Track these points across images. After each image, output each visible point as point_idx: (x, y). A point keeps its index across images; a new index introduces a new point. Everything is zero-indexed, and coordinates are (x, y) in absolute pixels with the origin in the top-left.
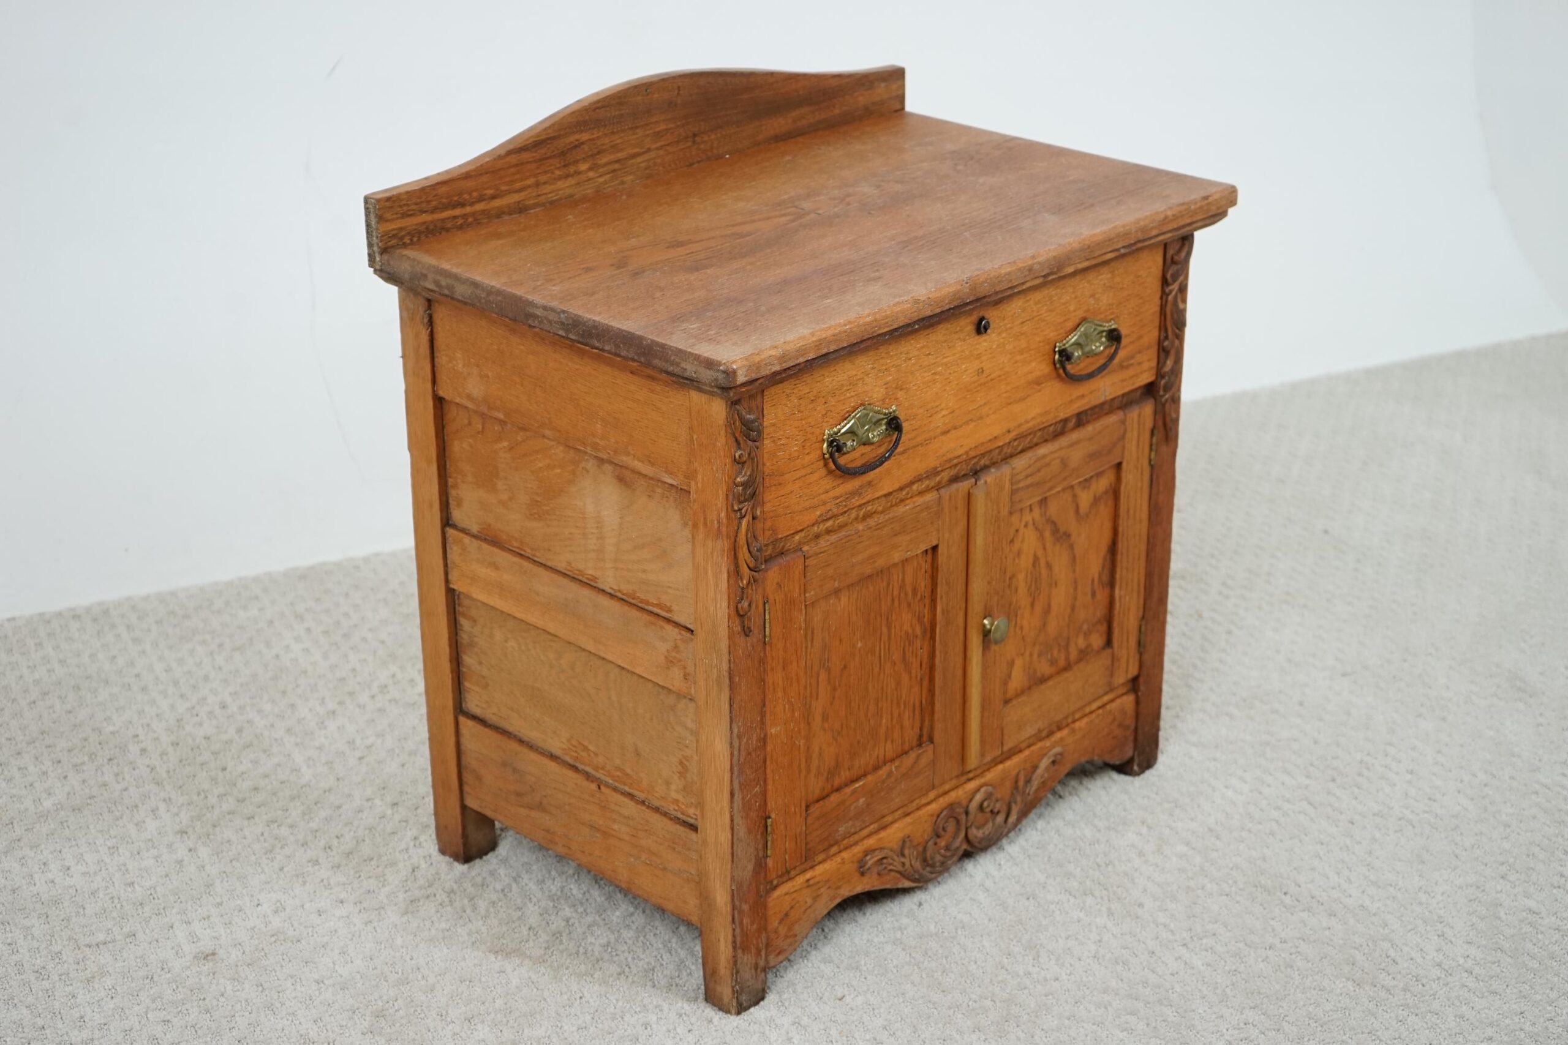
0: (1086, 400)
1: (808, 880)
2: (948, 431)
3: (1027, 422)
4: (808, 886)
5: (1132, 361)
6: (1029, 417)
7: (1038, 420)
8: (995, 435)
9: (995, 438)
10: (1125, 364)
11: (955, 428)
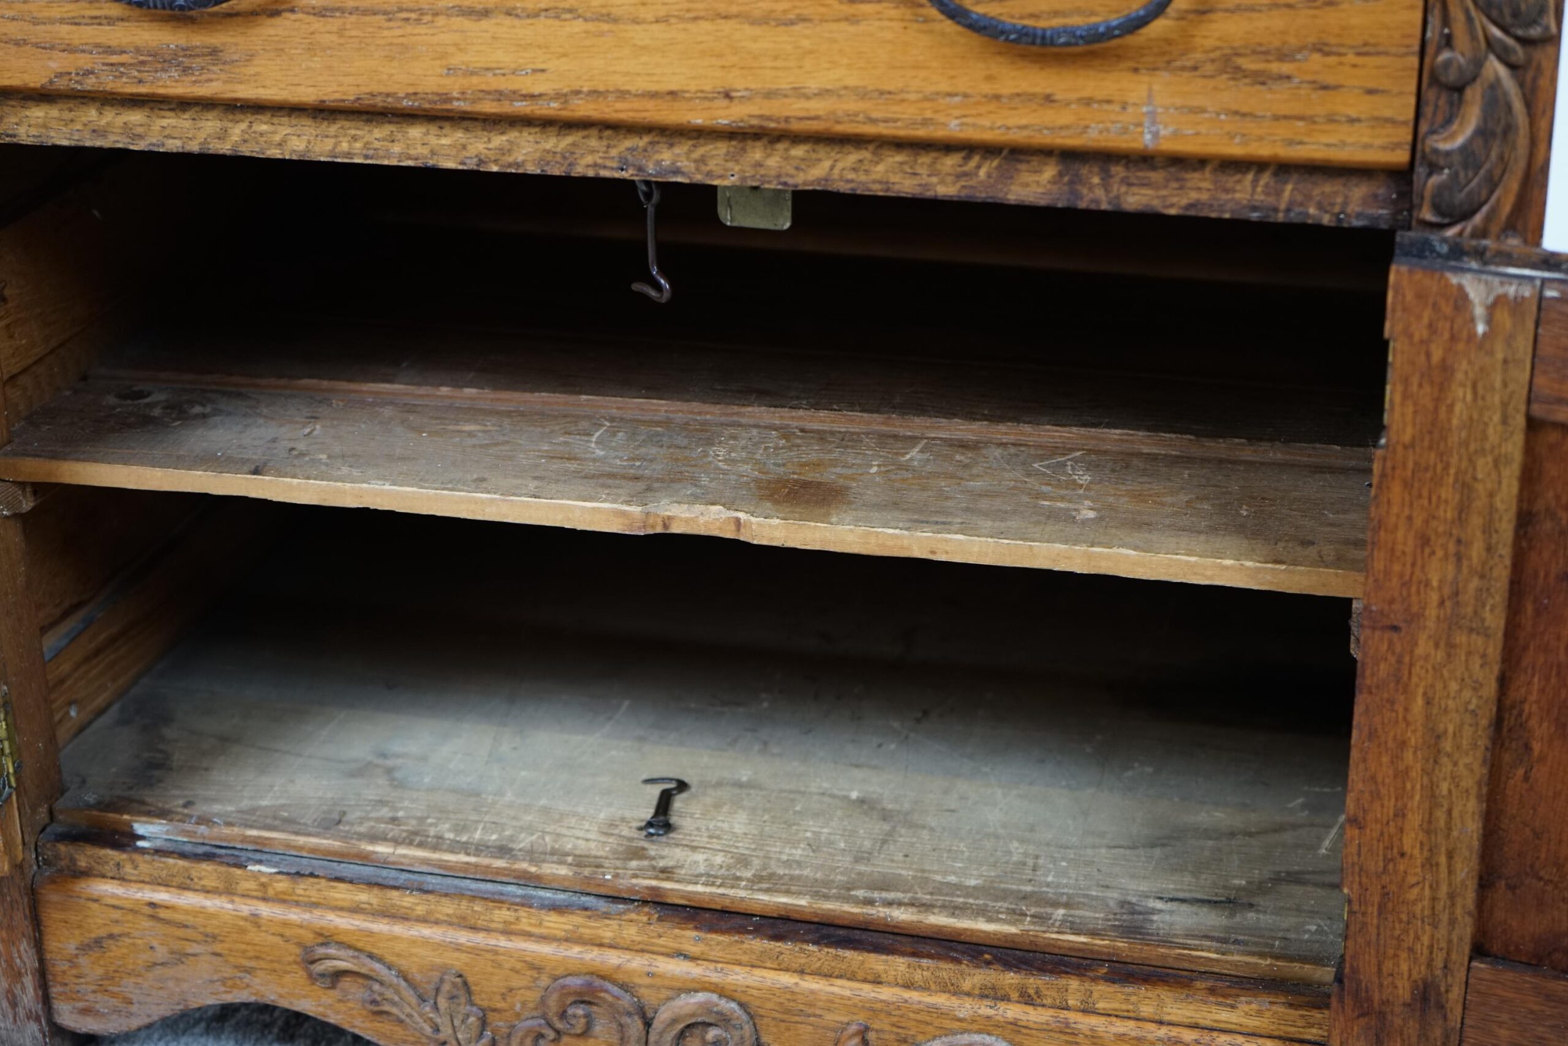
0: (1064, 118)
1: (152, 905)
2: (485, 13)
3: (799, 93)
4: (153, 917)
5: (1286, 68)
6: (813, 85)
7: (852, 105)
8: (673, 87)
9: (672, 93)
10: (1249, 64)
11: (509, 13)
